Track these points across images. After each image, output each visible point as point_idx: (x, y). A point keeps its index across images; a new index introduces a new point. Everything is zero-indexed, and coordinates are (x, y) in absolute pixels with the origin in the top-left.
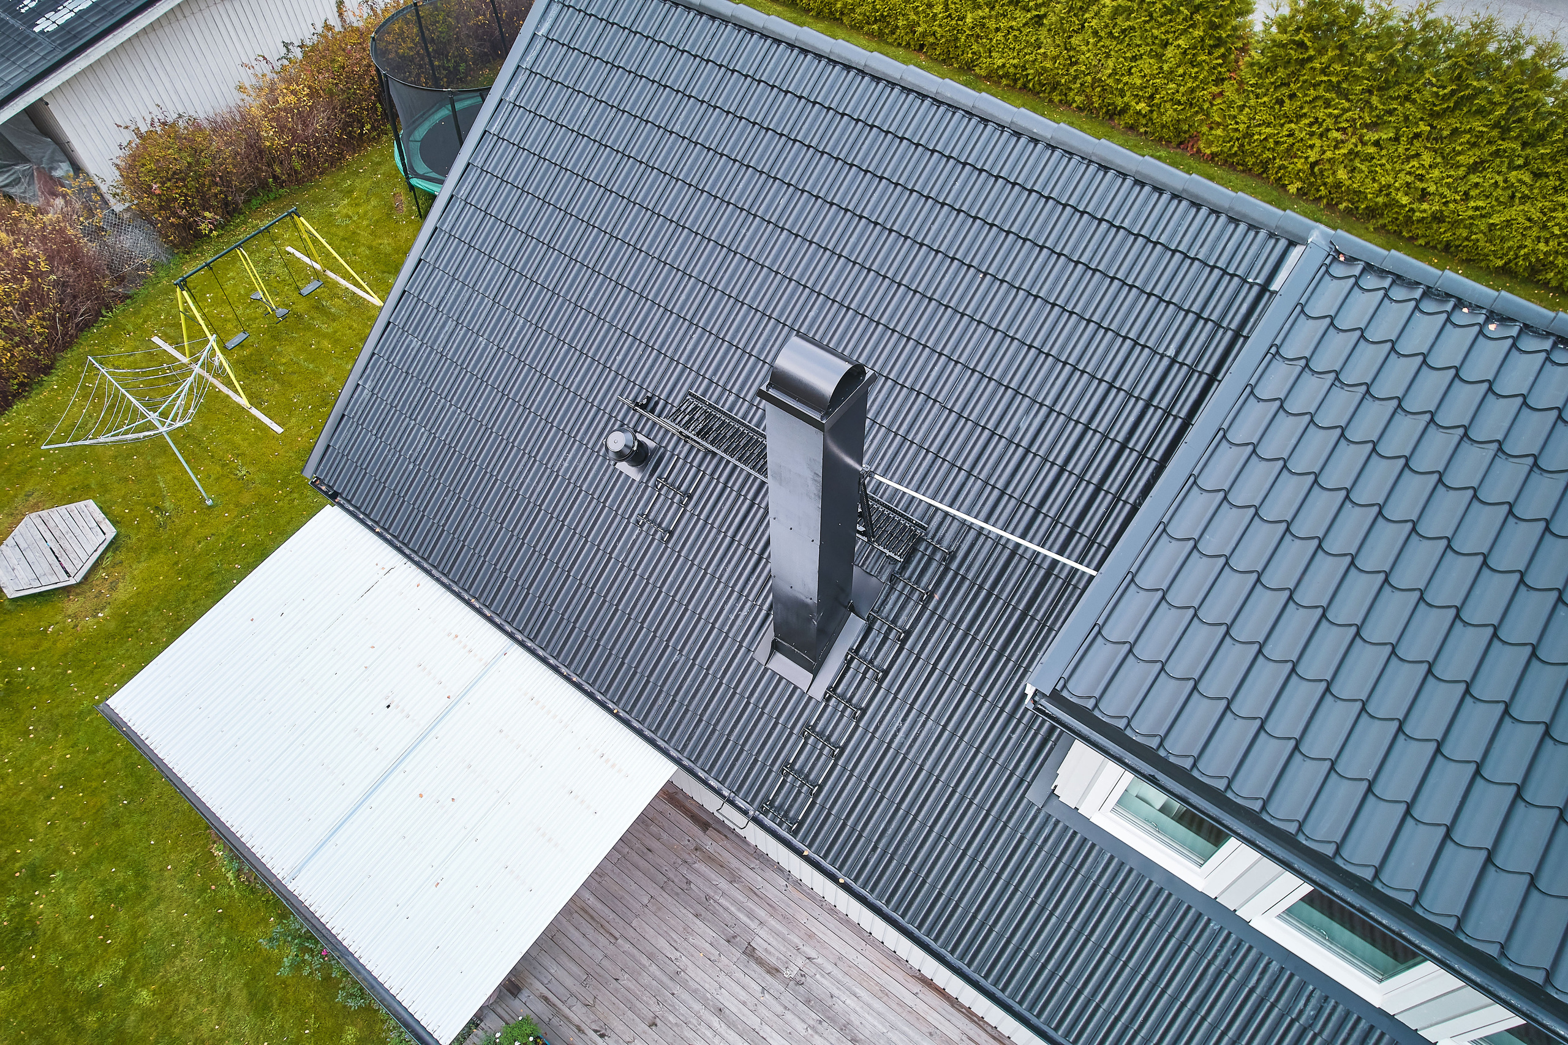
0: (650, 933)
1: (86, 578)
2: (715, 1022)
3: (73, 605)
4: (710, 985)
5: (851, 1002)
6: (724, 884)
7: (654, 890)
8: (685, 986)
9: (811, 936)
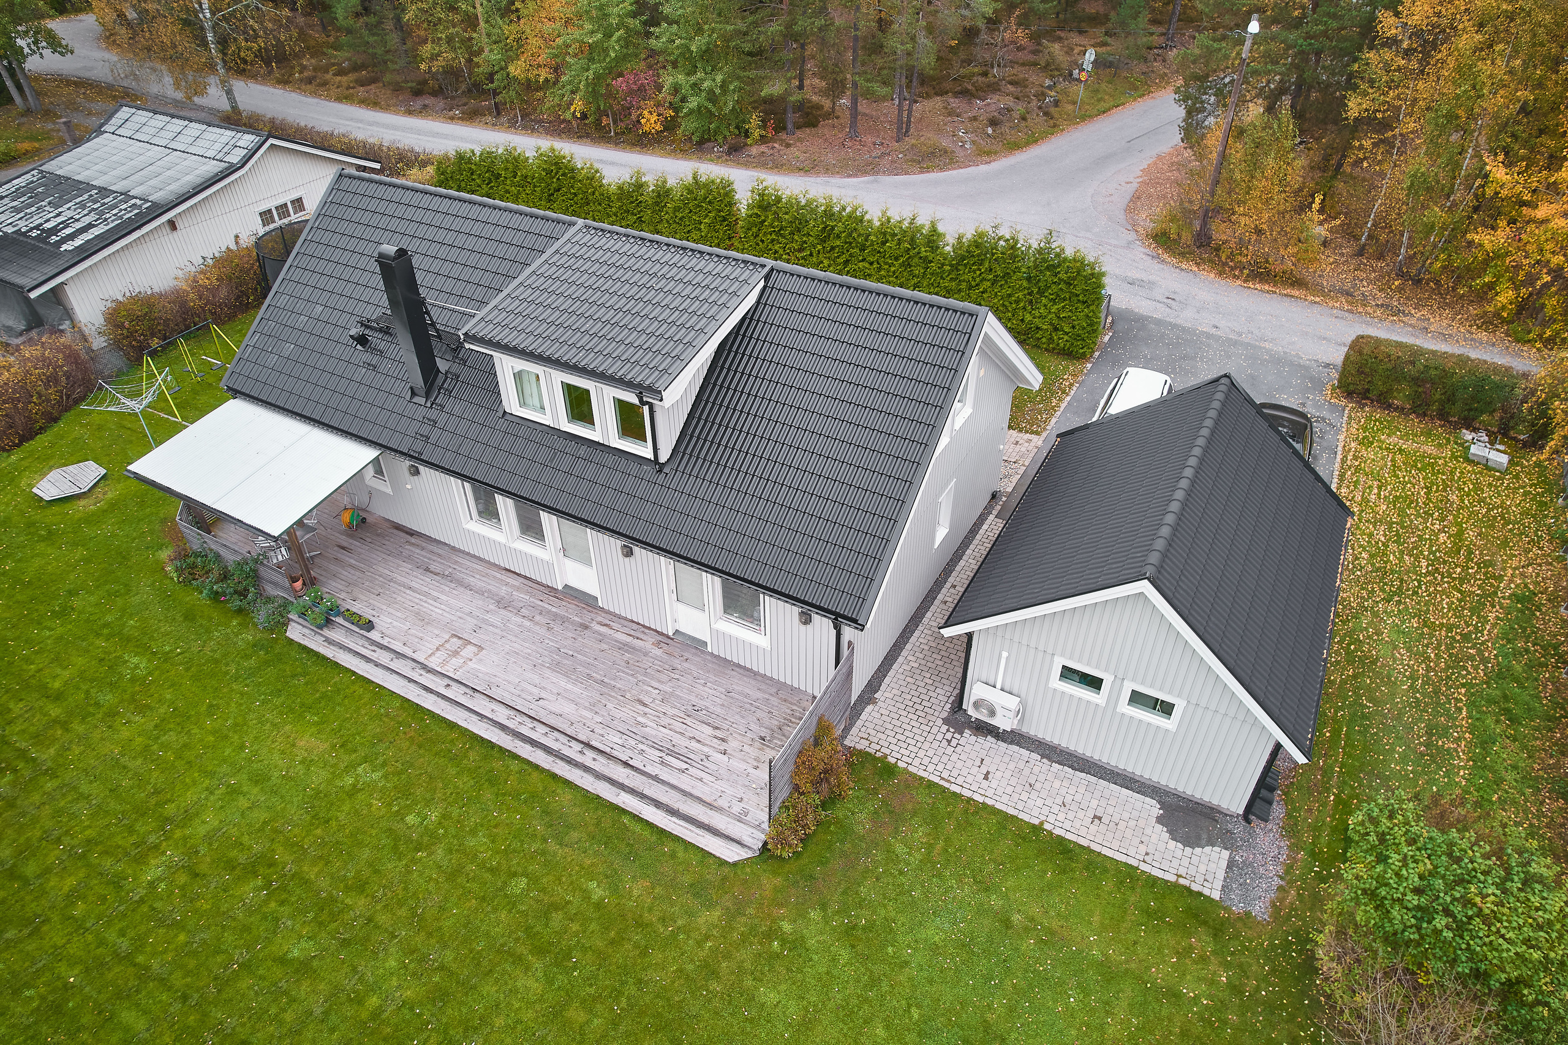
0: (381, 569)
1: (89, 490)
2: (408, 592)
3: (82, 503)
4: (405, 580)
5: (472, 579)
6: (418, 551)
7: (385, 556)
8: (395, 582)
9: (457, 562)
